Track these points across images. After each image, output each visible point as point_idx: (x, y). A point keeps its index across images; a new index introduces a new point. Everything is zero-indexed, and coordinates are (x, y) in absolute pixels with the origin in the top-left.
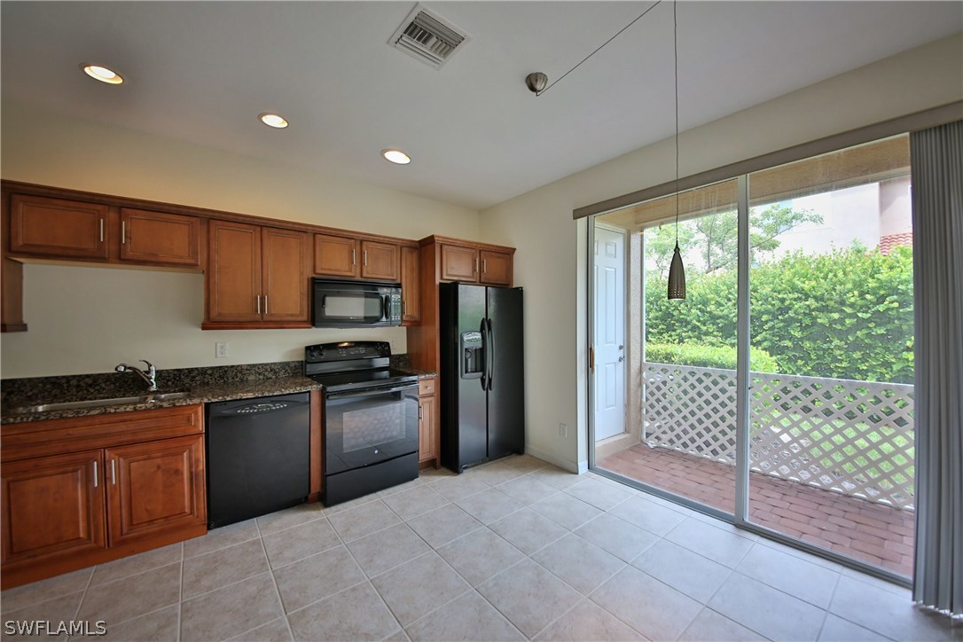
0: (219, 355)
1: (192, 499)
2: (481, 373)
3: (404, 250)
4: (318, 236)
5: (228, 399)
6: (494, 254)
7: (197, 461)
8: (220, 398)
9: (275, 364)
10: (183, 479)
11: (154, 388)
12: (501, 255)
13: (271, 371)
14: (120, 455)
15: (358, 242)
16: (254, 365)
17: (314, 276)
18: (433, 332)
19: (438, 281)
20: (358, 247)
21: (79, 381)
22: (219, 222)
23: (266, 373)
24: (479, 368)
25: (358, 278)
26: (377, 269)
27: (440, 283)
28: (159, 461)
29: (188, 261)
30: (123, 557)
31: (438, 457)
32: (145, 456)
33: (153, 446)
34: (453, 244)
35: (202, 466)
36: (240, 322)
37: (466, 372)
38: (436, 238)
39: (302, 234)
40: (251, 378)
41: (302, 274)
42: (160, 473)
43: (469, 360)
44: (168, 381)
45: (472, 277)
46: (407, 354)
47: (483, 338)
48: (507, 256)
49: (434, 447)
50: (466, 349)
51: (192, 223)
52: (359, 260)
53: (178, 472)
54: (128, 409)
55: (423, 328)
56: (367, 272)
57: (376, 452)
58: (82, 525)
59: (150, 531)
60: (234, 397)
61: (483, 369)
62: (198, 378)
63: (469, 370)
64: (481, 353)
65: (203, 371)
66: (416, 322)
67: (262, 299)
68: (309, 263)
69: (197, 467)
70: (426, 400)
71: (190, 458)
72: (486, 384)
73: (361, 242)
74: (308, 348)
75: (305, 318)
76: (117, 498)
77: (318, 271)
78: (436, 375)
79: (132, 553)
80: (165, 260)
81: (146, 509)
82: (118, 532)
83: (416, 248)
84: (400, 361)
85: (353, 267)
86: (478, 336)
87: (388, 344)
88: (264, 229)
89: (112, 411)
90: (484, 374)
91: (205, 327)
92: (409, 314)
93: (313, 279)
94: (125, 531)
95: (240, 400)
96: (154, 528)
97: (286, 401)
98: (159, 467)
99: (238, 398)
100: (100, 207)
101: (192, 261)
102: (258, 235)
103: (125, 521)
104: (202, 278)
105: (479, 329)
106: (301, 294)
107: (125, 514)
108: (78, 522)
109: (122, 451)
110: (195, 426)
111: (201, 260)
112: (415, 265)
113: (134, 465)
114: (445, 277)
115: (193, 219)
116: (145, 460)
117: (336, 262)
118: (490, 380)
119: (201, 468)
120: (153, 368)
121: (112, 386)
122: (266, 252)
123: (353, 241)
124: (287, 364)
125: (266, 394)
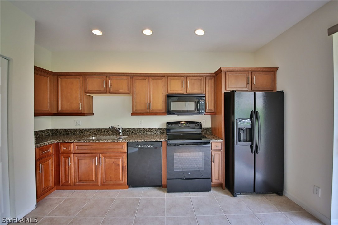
0: (140, 124)
1: (122, 176)
2: (250, 143)
3: (207, 78)
4: (169, 77)
5: (133, 141)
6: (261, 73)
7: (124, 162)
8: (131, 141)
9: (157, 128)
10: (120, 168)
11: (121, 134)
12: (266, 73)
13: (155, 131)
14: (103, 156)
15: (185, 78)
16: (150, 129)
17: (168, 94)
18: (221, 118)
19: (223, 91)
20: (185, 80)
21: (104, 130)
22: (135, 77)
23: (154, 132)
24: (248, 139)
25: (185, 93)
26: (193, 89)
27: (225, 93)
28: (113, 160)
29: (127, 92)
30: (105, 189)
31: (223, 183)
32: (110, 158)
33: (112, 155)
34: (233, 71)
35: (126, 164)
36: (142, 113)
37: (240, 141)
38: (222, 69)
39: (163, 77)
40: (149, 133)
41: (163, 93)
42: (114, 164)
43: (242, 135)
44: (126, 132)
45: (246, 87)
46: (211, 128)
47: (252, 122)
48: (272, 73)
49: (221, 178)
50: (239, 128)
51: (128, 78)
52: (185, 86)
53: (119, 165)
54: (105, 142)
55: (217, 115)
56: (189, 91)
57: (189, 174)
58: (94, 176)
59: (111, 183)
60: (135, 141)
61: (251, 140)
62: (133, 132)
63: (242, 140)
64: (250, 131)
65: (135, 130)
66: (213, 113)
67: (149, 104)
68: (165, 89)
69: (124, 164)
70: (216, 152)
71: (122, 161)
72: (255, 150)
73: (187, 77)
74: (167, 123)
75: (164, 111)
76: (102, 170)
77: (169, 92)
78: (222, 141)
79: (107, 189)
80: (121, 92)
81: (110, 176)
82: (102, 182)
83: (214, 76)
84: (207, 131)
85: (183, 89)
86: (249, 121)
87: (201, 123)
88: (150, 77)
89: (101, 141)
90: (252, 144)
91: (132, 115)
92: (209, 109)
93: (167, 95)
94: (104, 181)
95: (137, 142)
96: (112, 183)
97: (153, 145)
98: (113, 162)
99: (137, 141)
100: (104, 77)
101: (128, 92)
102: (148, 80)
103: (104, 178)
104: (131, 97)
105: (249, 117)
106: (163, 101)
107: (104, 176)
108: (93, 175)
109: (104, 155)
110: (124, 150)
111: (131, 91)
112: (213, 85)
113: (106, 160)
114: (228, 89)
115: (128, 77)
116: (110, 159)
117: (176, 87)
118: (257, 147)
119: (125, 165)
120: (121, 128)
121: (112, 132)
122: (151, 86)
123: (183, 77)
124: (161, 129)
125: (146, 141)
